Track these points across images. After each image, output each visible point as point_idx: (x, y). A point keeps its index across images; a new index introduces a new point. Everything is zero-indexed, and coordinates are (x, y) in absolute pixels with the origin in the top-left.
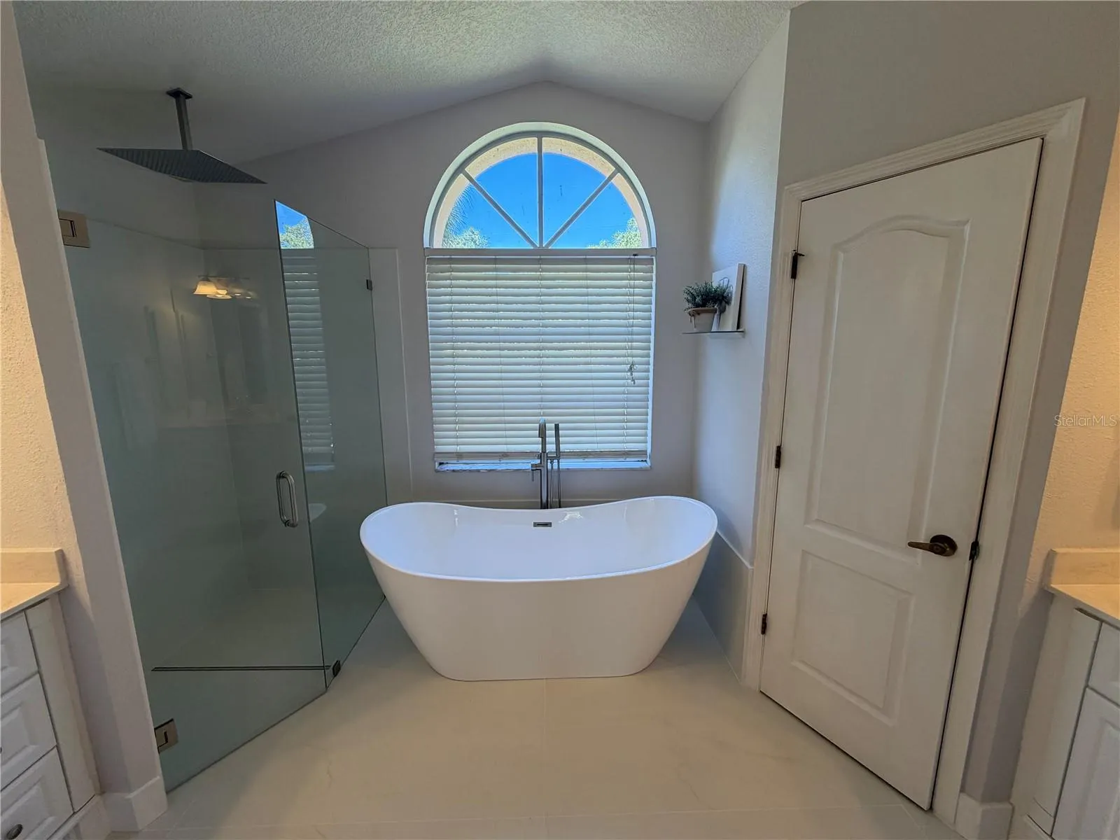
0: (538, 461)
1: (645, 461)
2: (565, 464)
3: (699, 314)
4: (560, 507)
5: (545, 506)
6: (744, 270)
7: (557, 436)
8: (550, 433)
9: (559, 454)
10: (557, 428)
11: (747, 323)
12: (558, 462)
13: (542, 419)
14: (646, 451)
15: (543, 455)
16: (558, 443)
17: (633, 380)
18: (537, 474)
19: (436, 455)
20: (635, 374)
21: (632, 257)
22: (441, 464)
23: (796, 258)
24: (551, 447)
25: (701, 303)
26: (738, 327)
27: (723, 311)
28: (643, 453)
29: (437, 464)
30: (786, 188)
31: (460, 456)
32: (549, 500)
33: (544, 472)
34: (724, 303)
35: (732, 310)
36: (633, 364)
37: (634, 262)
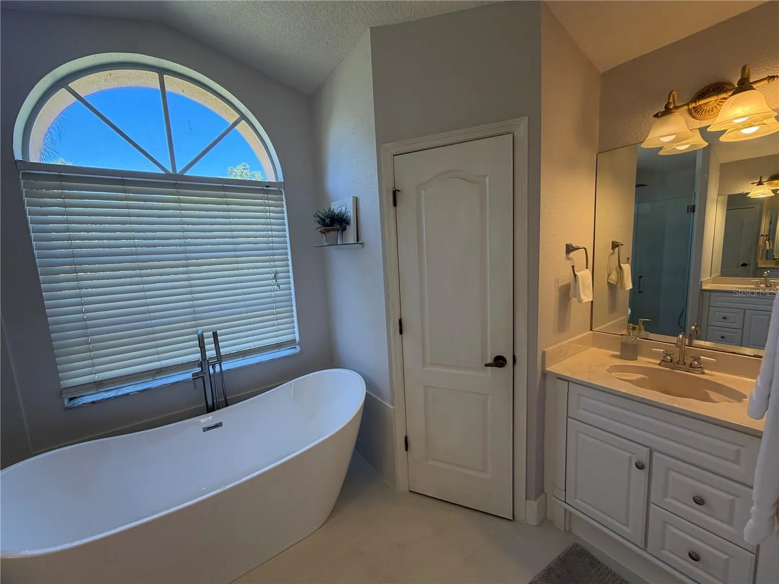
0: (199, 369)
1: (295, 348)
2: (226, 366)
3: (328, 232)
4: (227, 406)
5: (210, 409)
6: (356, 201)
7: (216, 342)
8: (209, 341)
9: (220, 358)
10: (215, 335)
11: (364, 238)
12: (220, 366)
13: (200, 329)
14: (295, 340)
15: (203, 362)
16: (217, 348)
17: (278, 286)
18: (200, 382)
19: (64, 391)
20: (279, 281)
21: (264, 189)
22: (71, 399)
23: (395, 193)
24: (211, 353)
25: (329, 223)
26: (358, 241)
27: (344, 229)
28: (292, 342)
29: (66, 402)
30: (383, 145)
31: (99, 385)
32: (215, 401)
33: (207, 378)
34: (344, 224)
35: (351, 229)
36: (276, 273)
37: (267, 192)
